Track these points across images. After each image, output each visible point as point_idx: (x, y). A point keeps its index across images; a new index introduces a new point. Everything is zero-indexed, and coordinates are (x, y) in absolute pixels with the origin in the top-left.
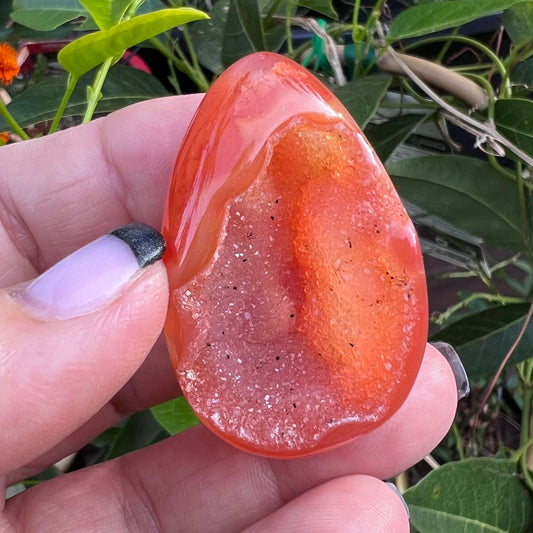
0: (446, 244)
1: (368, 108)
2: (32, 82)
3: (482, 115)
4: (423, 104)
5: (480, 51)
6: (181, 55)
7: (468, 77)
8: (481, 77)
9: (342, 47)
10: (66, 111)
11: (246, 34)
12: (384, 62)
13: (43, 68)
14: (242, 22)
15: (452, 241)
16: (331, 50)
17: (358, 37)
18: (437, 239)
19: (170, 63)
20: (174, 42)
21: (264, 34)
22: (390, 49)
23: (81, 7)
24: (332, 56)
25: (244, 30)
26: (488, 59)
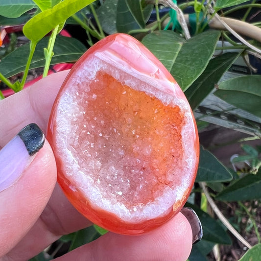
0: (243, 123)
1: (209, 51)
2: (10, 49)
4: (235, 46)
6: (93, 27)
9: (187, 16)
10: (31, 66)
11: (131, 11)
12: (213, 23)
13: (15, 41)
14: (128, 5)
15: (247, 121)
16: (181, 17)
17: (197, 9)
18: (238, 121)
19: (88, 33)
20: (89, 20)
21: (142, 11)
23: (33, 2)
24: (182, 21)
25: (130, 10)
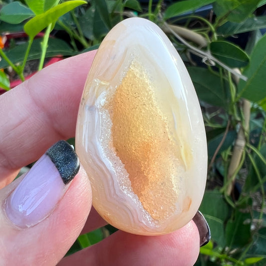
3: (205, 49)
5: (203, 22)
7: (199, 33)
8: (204, 33)
22: (165, 23)
25: (102, 19)
26: (207, 25)
